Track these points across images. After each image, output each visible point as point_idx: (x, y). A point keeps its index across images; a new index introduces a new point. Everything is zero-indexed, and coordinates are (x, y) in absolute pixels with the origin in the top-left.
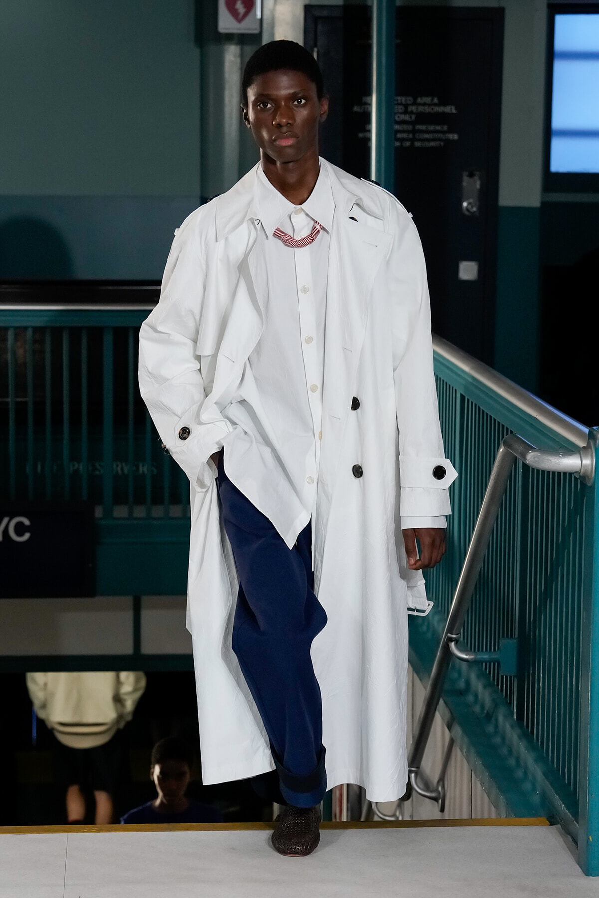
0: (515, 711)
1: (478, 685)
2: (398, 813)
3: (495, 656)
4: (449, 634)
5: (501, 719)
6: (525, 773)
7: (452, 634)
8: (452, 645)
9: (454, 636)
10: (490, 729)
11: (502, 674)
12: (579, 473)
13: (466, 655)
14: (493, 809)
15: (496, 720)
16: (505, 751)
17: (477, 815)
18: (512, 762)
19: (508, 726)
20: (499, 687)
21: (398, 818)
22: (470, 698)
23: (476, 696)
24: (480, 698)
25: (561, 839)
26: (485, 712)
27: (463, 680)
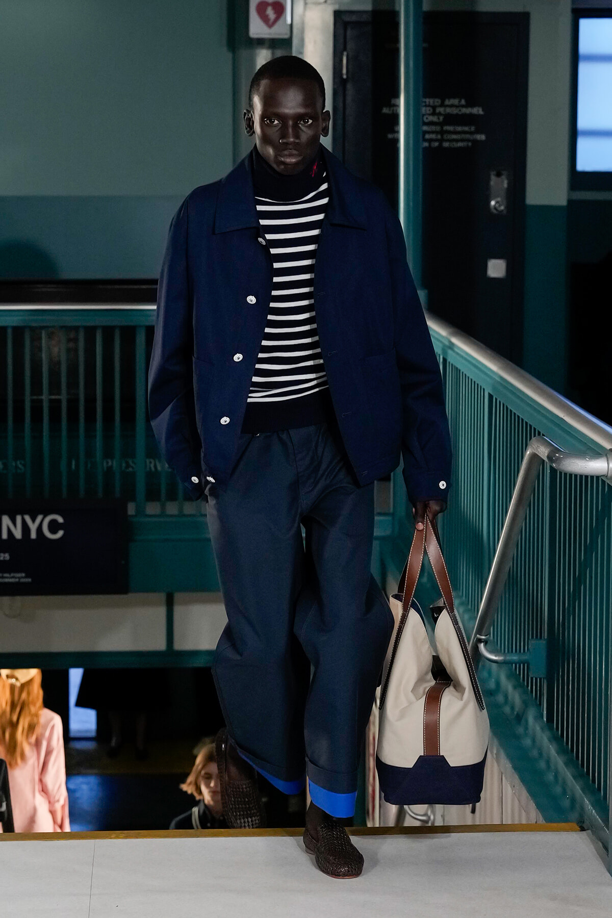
0: (545, 712)
1: (508, 686)
2: (429, 813)
3: (525, 657)
4: (478, 636)
5: (531, 720)
6: (556, 777)
7: (481, 635)
8: (482, 646)
9: (483, 637)
10: (520, 730)
11: (532, 676)
12: (607, 476)
13: (496, 656)
14: (524, 814)
15: (527, 721)
16: (535, 753)
17: (508, 821)
18: (542, 765)
19: (538, 728)
20: (529, 688)
21: (429, 818)
22: (500, 698)
23: (506, 697)
24: (510, 698)
25: (592, 846)
26: (515, 713)
27: (493, 680)
